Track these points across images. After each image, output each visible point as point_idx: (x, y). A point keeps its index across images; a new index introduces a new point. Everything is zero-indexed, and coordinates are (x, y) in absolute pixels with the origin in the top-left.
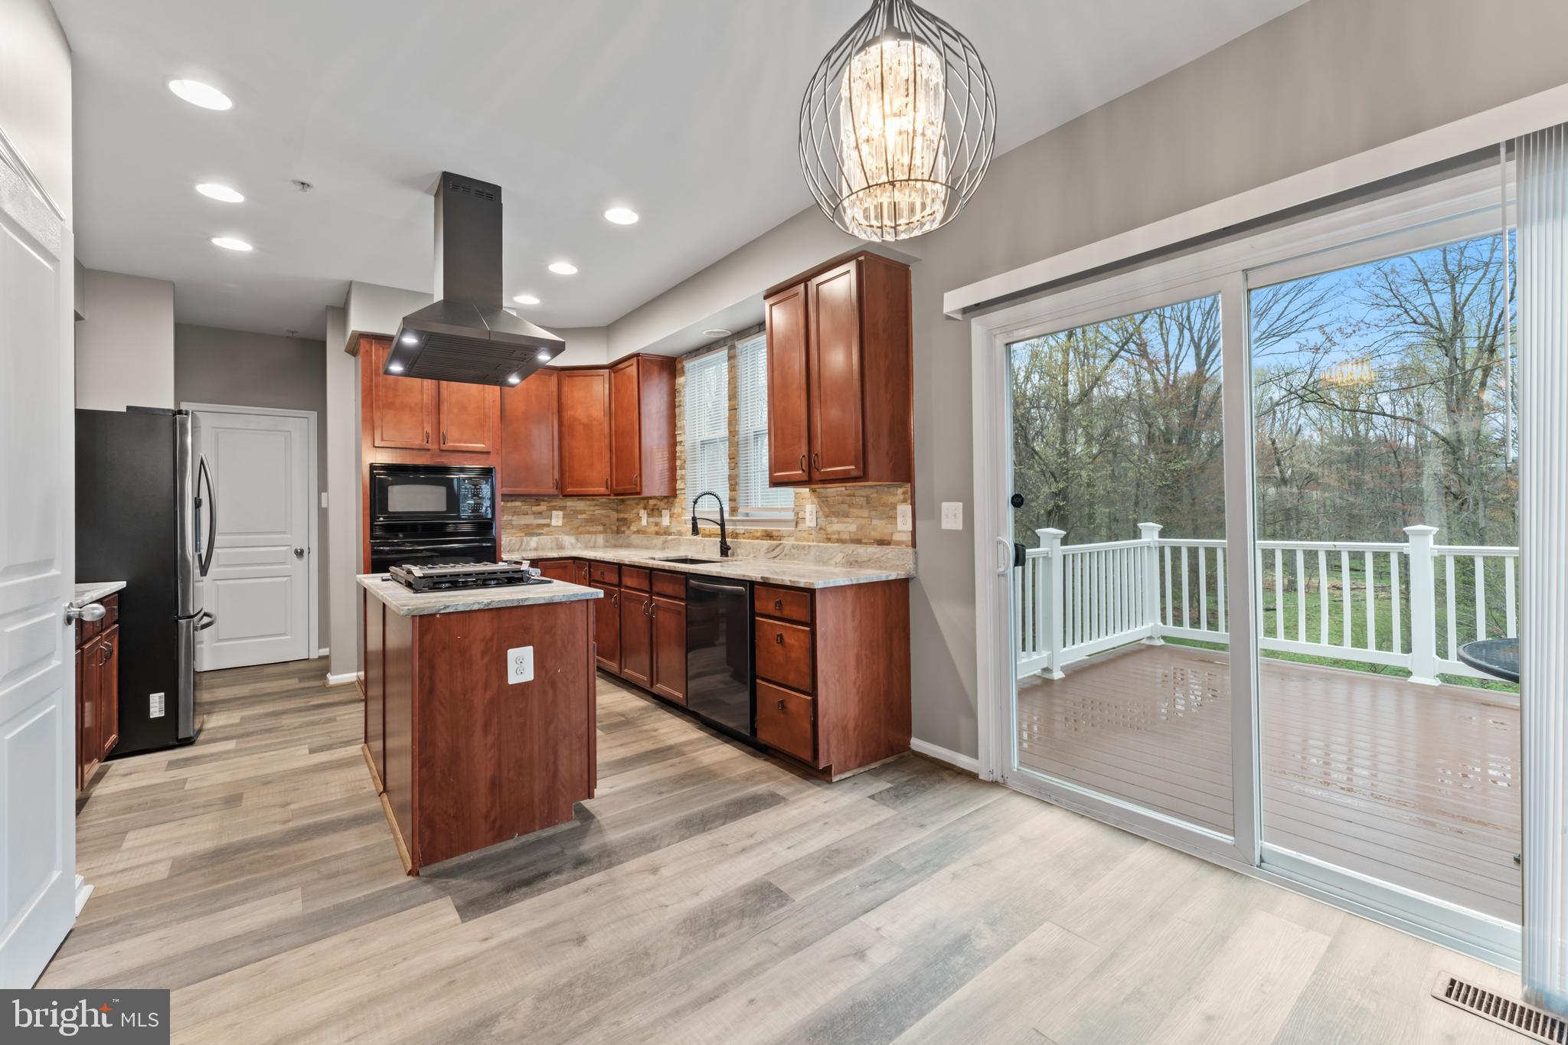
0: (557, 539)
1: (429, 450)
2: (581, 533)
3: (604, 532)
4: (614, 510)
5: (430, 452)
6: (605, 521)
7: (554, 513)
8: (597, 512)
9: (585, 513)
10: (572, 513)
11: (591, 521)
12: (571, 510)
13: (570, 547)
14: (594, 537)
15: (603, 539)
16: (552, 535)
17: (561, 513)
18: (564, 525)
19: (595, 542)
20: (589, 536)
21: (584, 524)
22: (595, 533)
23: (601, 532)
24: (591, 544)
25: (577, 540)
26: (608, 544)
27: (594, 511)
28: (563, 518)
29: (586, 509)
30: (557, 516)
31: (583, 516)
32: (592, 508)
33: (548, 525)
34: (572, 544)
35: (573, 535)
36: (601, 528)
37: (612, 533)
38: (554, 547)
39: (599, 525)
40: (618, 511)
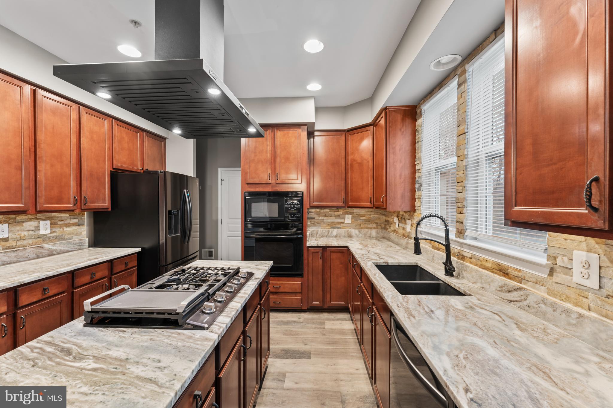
0: (348, 231)
1: (270, 184)
2: (362, 228)
3: (377, 228)
4: (383, 215)
5: (271, 185)
6: (377, 221)
7: (347, 216)
8: (372, 216)
9: (365, 216)
10: (357, 215)
11: (369, 221)
12: (356, 214)
13: (355, 236)
14: (369, 231)
15: (376, 232)
16: (344, 228)
17: (350, 216)
18: (352, 223)
19: (371, 234)
20: (367, 230)
21: (364, 223)
22: (371, 228)
23: (374, 228)
24: (368, 235)
25: (360, 232)
26: (378, 235)
27: (370, 215)
28: (352, 219)
29: (366, 214)
30: (348, 218)
31: (364, 218)
32: (369, 213)
33: (343, 223)
34: (356, 234)
35: (357, 229)
36: (374, 225)
37: (381, 229)
38: (346, 235)
39: (373, 224)
40: (385, 215)
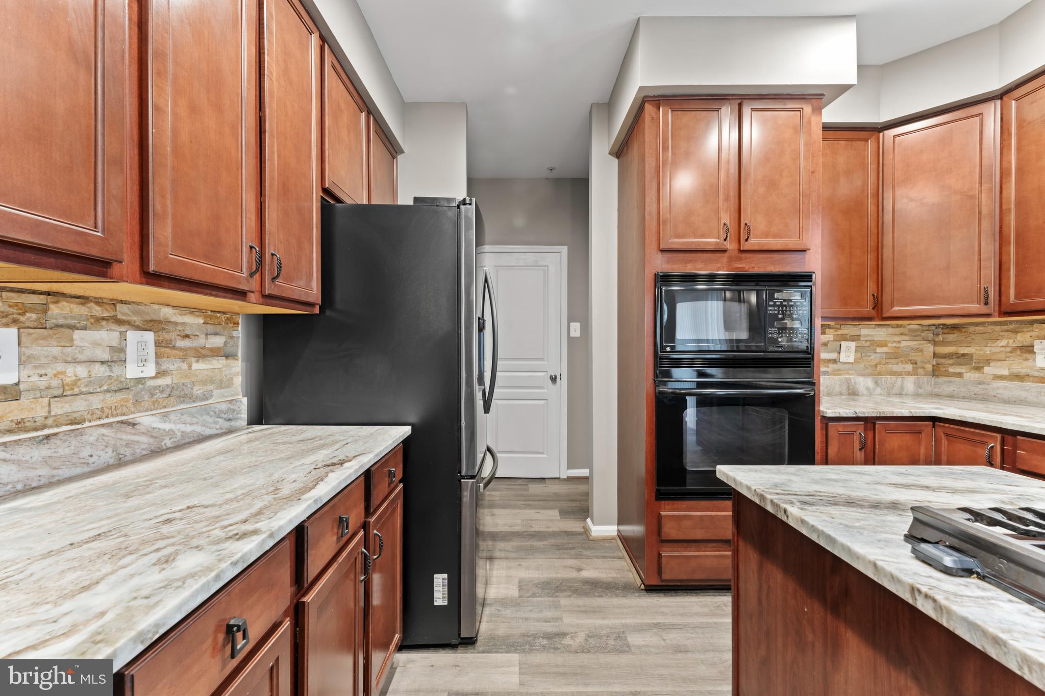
0: (848, 381)
2: (879, 374)
3: (914, 373)
4: (929, 341)
5: (726, 255)
6: (917, 357)
7: (844, 344)
8: (903, 344)
9: (886, 346)
10: (868, 344)
11: (895, 356)
12: (866, 341)
13: (865, 392)
14: (900, 379)
15: (915, 383)
16: (839, 375)
17: (853, 345)
18: (857, 361)
19: (902, 388)
20: (894, 378)
21: (884, 361)
22: (899, 374)
23: (908, 374)
24: (896, 390)
25: (876, 383)
26: (920, 391)
27: (900, 342)
28: (856, 351)
29: (888, 339)
30: (848, 349)
31: (885, 349)
32: (897, 339)
33: (835, 361)
34: (868, 389)
35: (869, 375)
36: (909, 367)
37: (925, 375)
38: (844, 391)
39: (907, 363)
40: (935, 343)
